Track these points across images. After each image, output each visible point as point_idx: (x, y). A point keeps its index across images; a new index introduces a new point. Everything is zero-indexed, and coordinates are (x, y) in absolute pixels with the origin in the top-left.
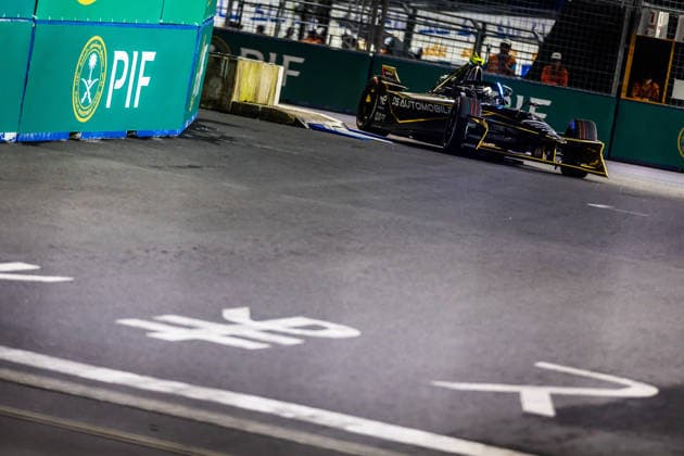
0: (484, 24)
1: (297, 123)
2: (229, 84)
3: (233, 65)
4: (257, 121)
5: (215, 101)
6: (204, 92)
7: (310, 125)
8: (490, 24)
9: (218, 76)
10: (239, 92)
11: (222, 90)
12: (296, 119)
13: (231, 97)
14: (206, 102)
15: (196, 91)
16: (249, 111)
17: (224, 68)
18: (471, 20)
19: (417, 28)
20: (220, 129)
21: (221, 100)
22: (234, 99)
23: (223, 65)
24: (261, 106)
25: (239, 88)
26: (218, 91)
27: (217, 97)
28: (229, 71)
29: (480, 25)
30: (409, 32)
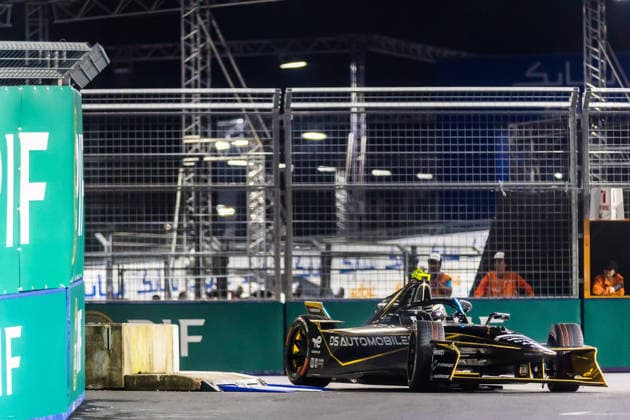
0: (414, 248)
1: (205, 387)
2: (116, 355)
3: (117, 332)
4: (158, 393)
5: (104, 379)
6: (88, 371)
7: (219, 386)
8: (422, 246)
9: (102, 349)
10: (130, 362)
11: (110, 365)
12: (203, 382)
13: (121, 370)
14: (91, 381)
16: (146, 383)
17: (107, 337)
18: (398, 246)
19: (337, 263)
20: (112, 406)
21: (110, 375)
22: (126, 372)
23: (105, 334)
24: (158, 375)
25: (129, 359)
26: (105, 366)
27: (105, 374)
28: (114, 342)
29: (409, 249)
30: (325, 271)
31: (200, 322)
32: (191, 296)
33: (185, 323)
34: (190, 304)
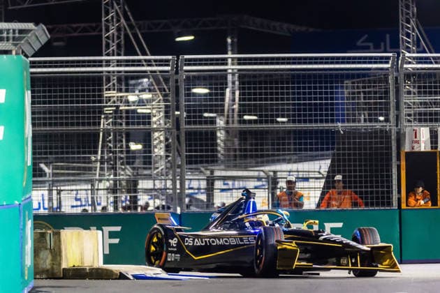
0: (275, 172)
1: (122, 277)
2: (57, 253)
3: (56, 237)
4: (87, 281)
5: (48, 271)
6: (36, 265)
7: (133, 276)
8: (281, 171)
9: (47, 249)
10: (67, 259)
11: (52, 260)
12: (120, 273)
13: (60, 264)
14: (39, 272)
15: (29, 261)
16: (78, 274)
17: (50, 240)
18: (264, 171)
19: (218, 184)
21: (52, 268)
22: (64, 265)
23: (48, 238)
24: (88, 268)
25: (66, 257)
26: (48, 261)
27: (49, 267)
28: (55, 244)
29: (272, 174)
30: (210, 190)
31: (118, 229)
32: (111, 210)
33: (107, 229)
34: (110, 215)
